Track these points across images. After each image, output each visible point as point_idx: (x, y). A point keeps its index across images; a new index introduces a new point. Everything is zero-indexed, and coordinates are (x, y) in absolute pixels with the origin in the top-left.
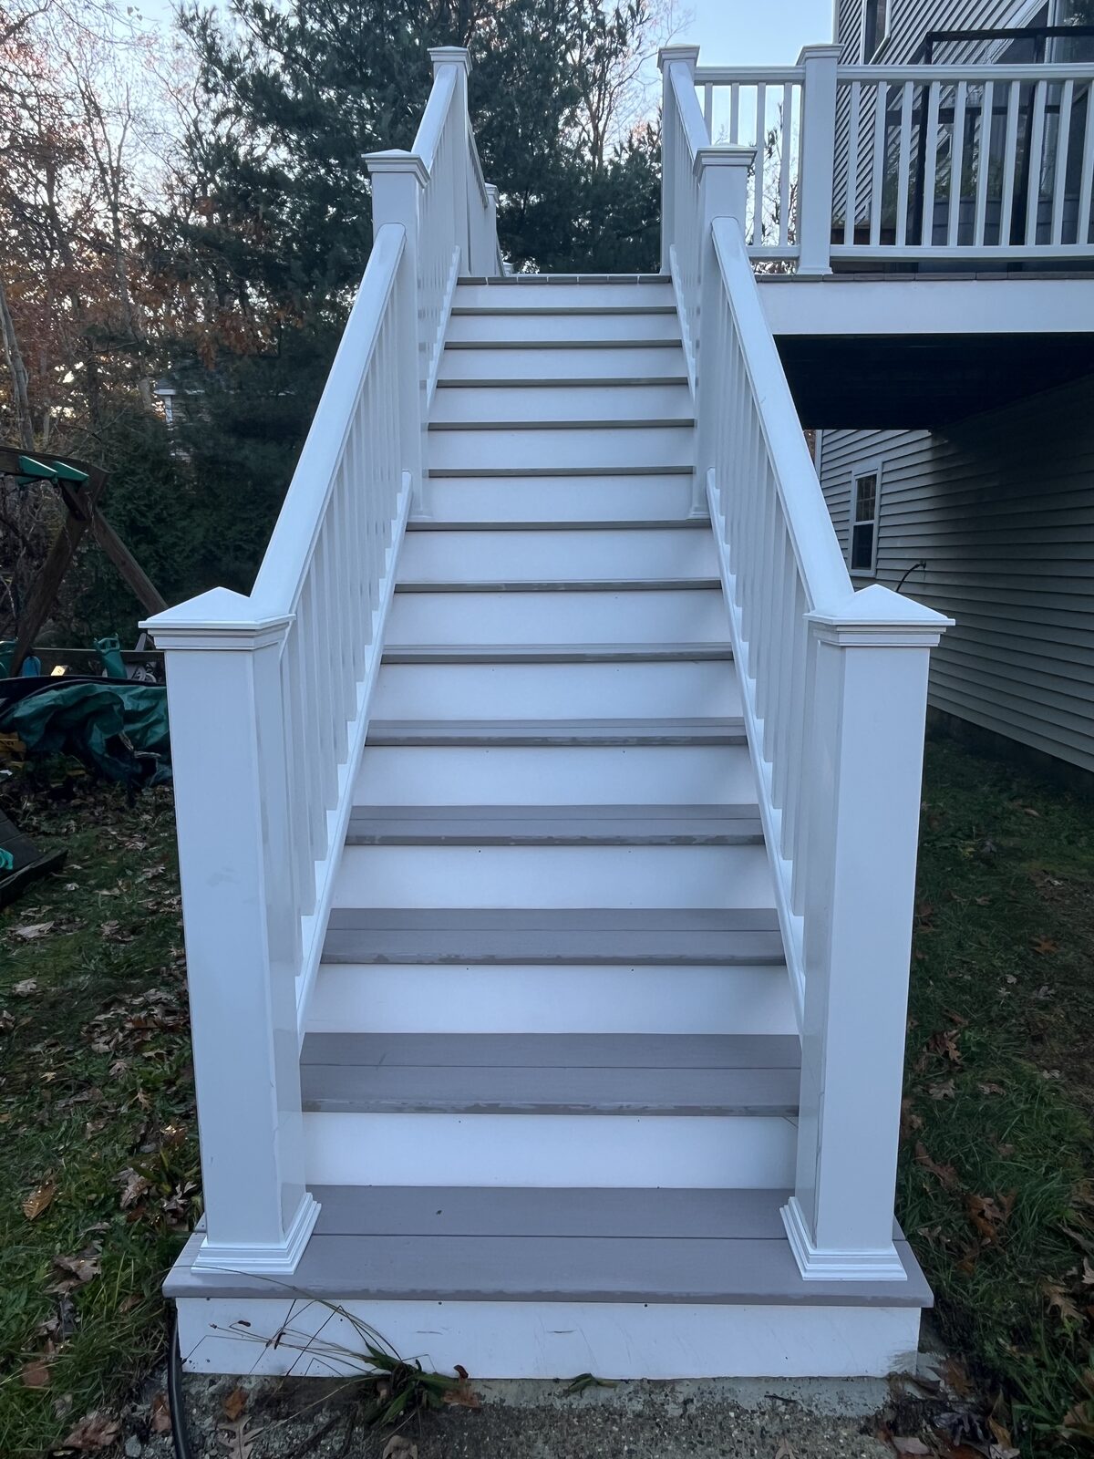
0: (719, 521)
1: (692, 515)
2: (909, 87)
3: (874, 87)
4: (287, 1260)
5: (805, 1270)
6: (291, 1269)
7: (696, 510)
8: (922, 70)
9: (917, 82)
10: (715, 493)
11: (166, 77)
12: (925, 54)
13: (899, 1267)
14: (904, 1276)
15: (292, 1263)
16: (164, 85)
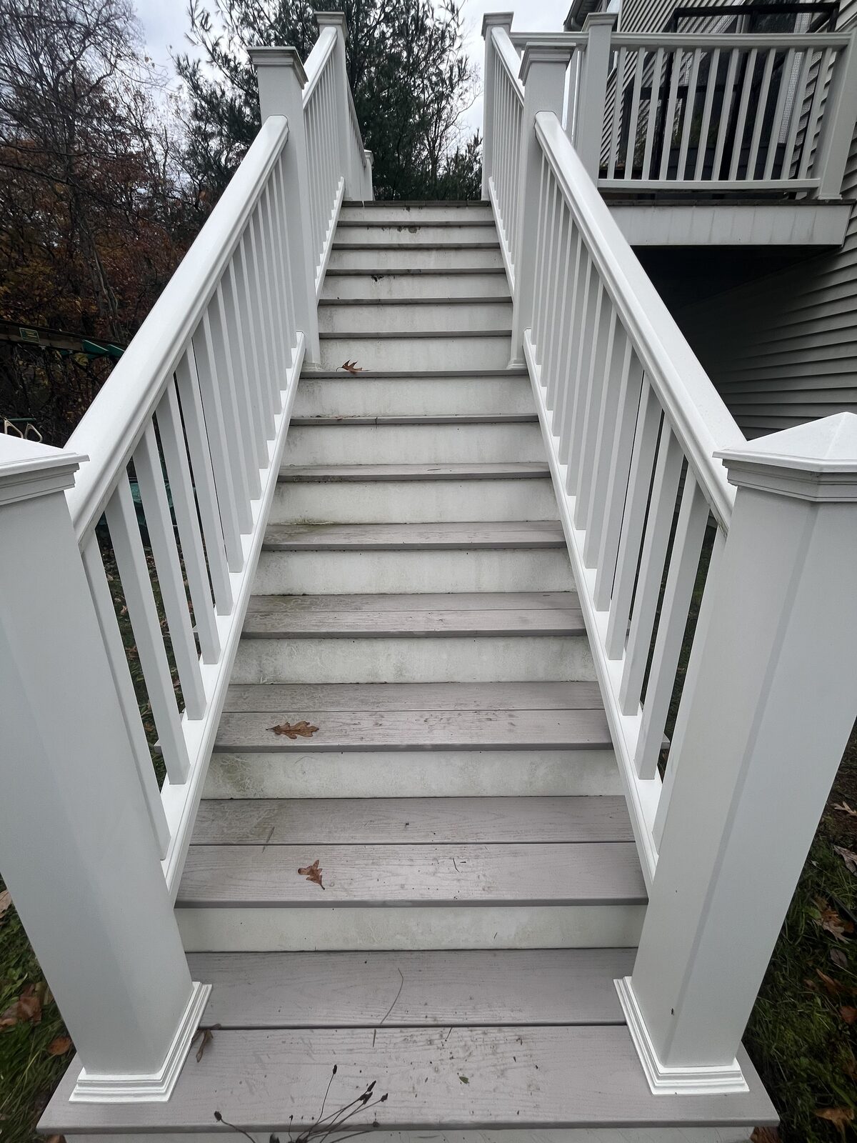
0: (536, 370)
1: (512, 366)
2: (661, 53)
3: (636, 53)
4: (163, 1089)
5: (655, 1087)
6: (165, 1099)
7: (515, 362)
8: (670, 36)
9: (666, 47)
10: (531, 350)
11: (188, 123)
12: (672, 26)
13: (742, 1080)
14: (746, 1089)
15: (166, 1092)
16: (187, 129)
